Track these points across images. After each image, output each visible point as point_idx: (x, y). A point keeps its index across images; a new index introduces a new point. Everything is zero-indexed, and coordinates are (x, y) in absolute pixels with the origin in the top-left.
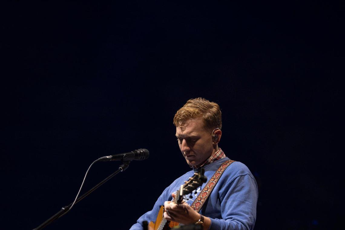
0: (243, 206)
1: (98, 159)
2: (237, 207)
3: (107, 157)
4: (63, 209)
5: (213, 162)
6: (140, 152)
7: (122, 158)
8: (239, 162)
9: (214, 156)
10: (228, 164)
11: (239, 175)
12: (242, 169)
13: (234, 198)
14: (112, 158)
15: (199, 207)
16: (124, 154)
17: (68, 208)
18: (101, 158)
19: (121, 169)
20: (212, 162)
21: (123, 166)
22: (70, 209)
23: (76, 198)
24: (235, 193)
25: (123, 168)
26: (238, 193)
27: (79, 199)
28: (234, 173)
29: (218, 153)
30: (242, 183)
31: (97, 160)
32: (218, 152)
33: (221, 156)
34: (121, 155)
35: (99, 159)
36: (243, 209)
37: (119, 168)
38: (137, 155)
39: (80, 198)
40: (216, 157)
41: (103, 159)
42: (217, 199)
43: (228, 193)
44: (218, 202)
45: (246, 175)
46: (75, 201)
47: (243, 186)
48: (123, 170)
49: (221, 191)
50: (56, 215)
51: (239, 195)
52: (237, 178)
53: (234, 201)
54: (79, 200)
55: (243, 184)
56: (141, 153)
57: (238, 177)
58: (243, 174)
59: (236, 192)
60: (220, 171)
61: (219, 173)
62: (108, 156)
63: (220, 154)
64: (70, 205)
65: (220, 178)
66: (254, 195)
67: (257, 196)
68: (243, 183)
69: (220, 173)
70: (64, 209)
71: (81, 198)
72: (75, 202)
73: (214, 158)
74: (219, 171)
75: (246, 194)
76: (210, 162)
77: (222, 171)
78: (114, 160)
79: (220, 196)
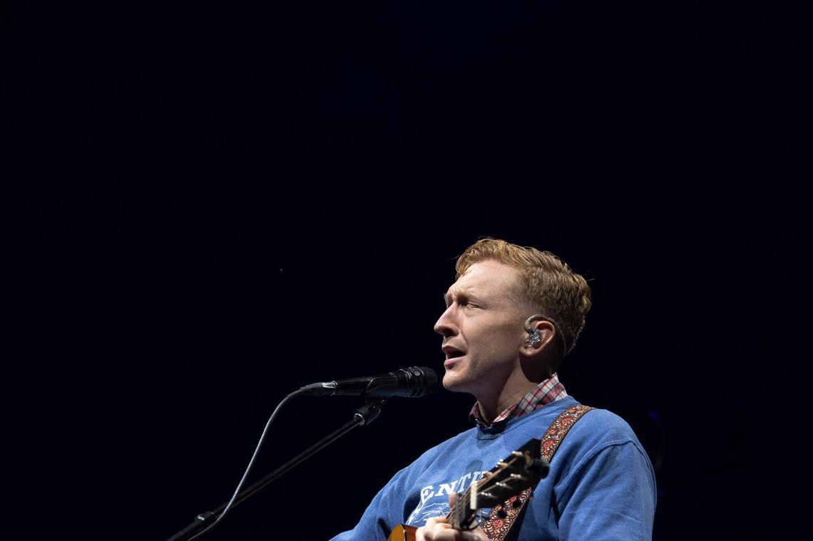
0: (618, 526)
1: (299, 391)
2: (601, 529)
3: (325, 385)
4: (200, 518)
5: (535, 409)
6: (413, 374)
7: (362, 390)
8: (606, 410)
9: (535, 392)
10: (576, 415)
11: (608, 444)
12: (616, 428)
13: (595, 506)
14: (338, 388)
15: (502, 530)
16: (369, 380)
17: (212, 519)
18: (308, 387)
19: (360, 419)
20: (530, 408)
21: (365, 410)
22: (218, 519)
23: (236, 492)
24: (595, 493)
25: (366, 417)
26: (604, 492)
27: (243, 494)
28: (594, 438)
29: (545, 387)
30: (615, 465)
31: (297, 392)
32: (545, 384)
33: (553, 394)
34: (363, 380)
35: (303, 389)
36: (617, 535)
37: (355, 417)
38: (404, 383)
39: (247, 491)
40: (541, 395)
41: (312, 389)
42: (550, 509)
43: (577, 490)
44: (553, 515)
45: (627, 443)
46: (232, 500)
47: (618, 473)
48: (366, 422)
49: (560, 488)
50: (181, 533)
51: (608, 496)
52: (602, 451)
53: (592, 513)
54: (242, 498)
55: (618, 468)
56: (415, 378)
57: (605, 449)
58: (618, 442)
59: (598, 489)
60: (556, 434)
61: (551, 439)
62: (325, 382)
63: (551, 388)
64: (221, 507)
65: (555, 452)
66: (647, 497)
67: (655, 501)
68: (618, 465)
69: (554, 441)
70: (203, 519)
71: (250, 492)
72: (232, 504)
73: (535, 398)
74: (551, 435)
75: (626, 494)
76: (526, 408)
77: (559, 433)
78: (341, 393)
79: (557, 500)
